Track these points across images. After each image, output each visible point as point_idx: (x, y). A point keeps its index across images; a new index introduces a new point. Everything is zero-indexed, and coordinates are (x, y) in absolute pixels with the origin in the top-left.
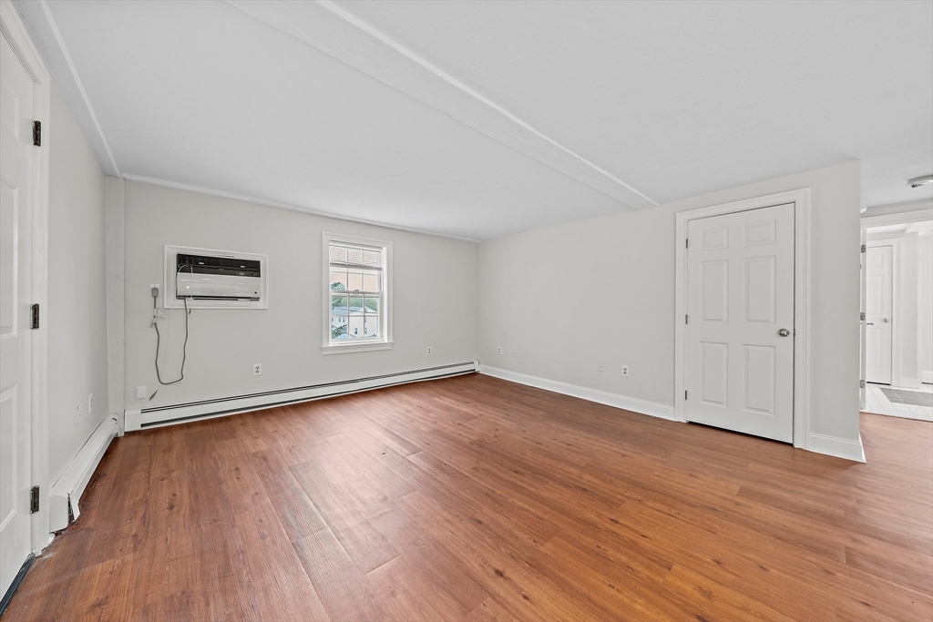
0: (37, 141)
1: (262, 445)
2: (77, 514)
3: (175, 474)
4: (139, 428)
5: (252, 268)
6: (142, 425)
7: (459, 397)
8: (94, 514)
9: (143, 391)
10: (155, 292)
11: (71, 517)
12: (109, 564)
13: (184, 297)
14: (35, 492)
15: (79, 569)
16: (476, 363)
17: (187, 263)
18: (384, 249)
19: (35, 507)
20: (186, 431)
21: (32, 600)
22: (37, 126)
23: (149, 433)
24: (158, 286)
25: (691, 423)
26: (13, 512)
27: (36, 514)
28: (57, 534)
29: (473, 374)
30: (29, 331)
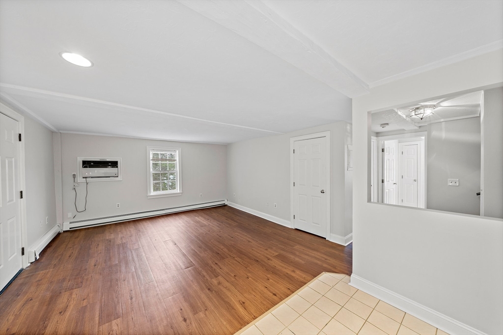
0: (20, 140)
1: (112, 236)
2: (38, 258)
3: (75, 246)
4: (69, 229)
5: (114, 164)
6: (70, 228)
7: (207, 217)
8: (44, 258)
9: (70, 215)
10: (74, 176)
11: (36, 258)
12: (44, 271)
13: (86, 178)
14: (23, 249)
15: (36, 272)
16: (226, 200)
17: (87, 164)
18: (177, 151)
19: (23, 254)
20: (87, 231)
21: (21, 279)
22: (20, 135)
23: (73, 231)
24: (75, 173)
25: (296, 229)
26: (15, 254)
27: (23, 256)
28: (31, 263)
29: (225, 206)
30: (20, 200)
